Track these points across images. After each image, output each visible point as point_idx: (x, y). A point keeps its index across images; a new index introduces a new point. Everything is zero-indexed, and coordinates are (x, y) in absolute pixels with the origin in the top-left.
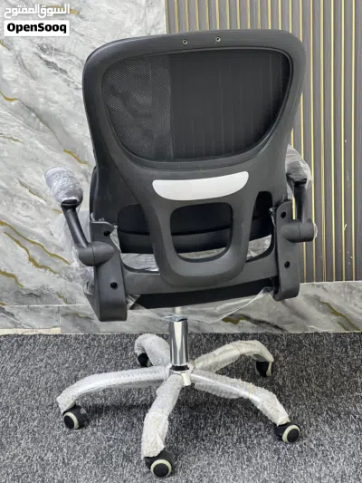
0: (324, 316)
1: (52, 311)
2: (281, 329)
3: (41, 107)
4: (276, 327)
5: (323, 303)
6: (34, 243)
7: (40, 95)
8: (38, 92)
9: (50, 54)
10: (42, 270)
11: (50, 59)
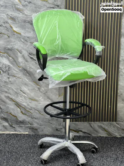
0: (103, 131)
1: (26, 127)
2: (91, 135)
4: (89, 134)
5: (103, 128)
8: (28, 65)
9: (32, 55)
10: (24, 115)
11: (32, 57)
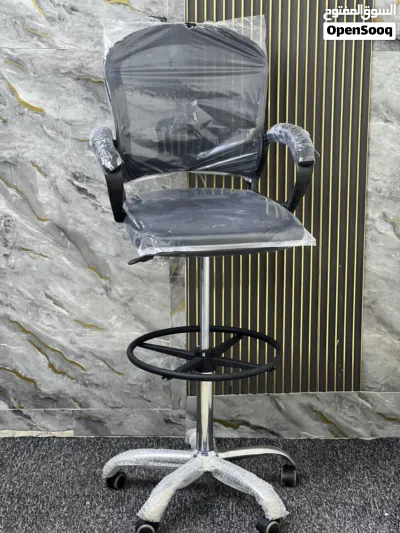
0: (317, 423)
1: (67, 415)
2: (277, 435)
3: (70, 227)
4: (273, 433)
5: (315, 411)
6: (54, 350)
7: (70, 217)
8: (69, 214)
9: (82, 181)
10: (60, 376)
11: (81, 185)
